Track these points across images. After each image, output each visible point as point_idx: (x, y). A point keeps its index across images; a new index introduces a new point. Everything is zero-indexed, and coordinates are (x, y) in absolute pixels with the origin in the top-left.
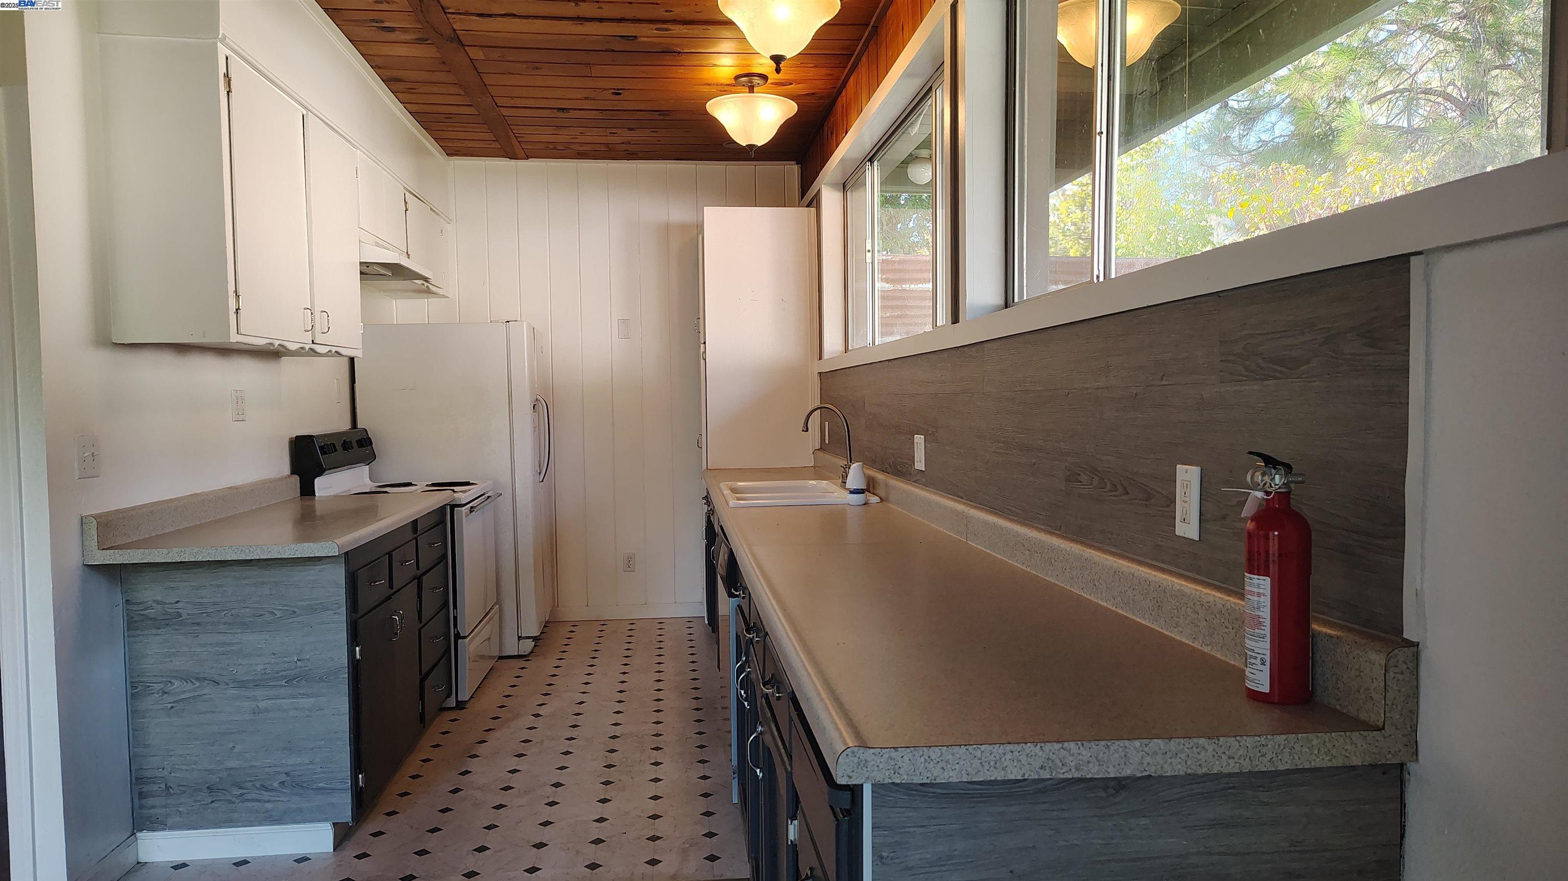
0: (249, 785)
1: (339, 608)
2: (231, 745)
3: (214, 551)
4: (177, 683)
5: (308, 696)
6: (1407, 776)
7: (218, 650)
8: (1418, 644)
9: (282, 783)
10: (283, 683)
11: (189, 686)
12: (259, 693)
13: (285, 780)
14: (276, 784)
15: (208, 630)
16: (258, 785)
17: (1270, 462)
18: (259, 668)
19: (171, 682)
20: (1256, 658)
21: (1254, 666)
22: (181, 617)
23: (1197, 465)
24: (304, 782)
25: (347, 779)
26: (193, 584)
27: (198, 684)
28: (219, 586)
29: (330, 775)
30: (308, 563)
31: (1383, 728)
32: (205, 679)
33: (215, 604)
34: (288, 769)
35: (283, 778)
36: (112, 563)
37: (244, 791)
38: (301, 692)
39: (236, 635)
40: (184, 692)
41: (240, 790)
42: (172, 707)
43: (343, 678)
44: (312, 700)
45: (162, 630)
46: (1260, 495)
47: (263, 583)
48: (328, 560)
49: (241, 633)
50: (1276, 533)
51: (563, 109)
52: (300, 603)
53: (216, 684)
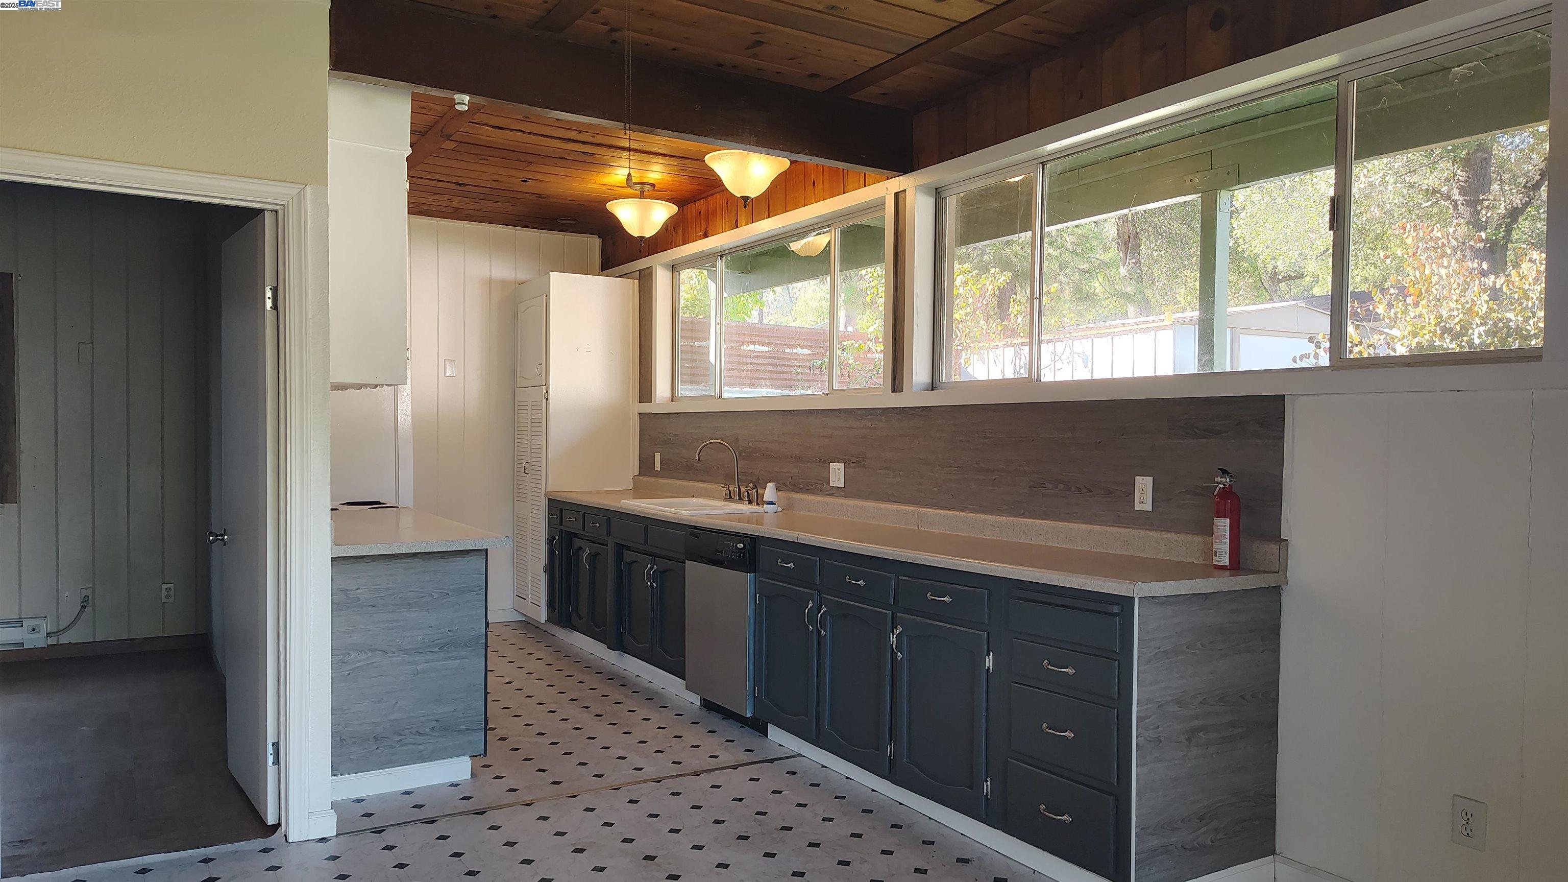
0: (407, 732)
1: (480, 590)
2: (394, 702)
3: (425, 545)
4: (353, 654)
5: (456, 658)
6: (1282, 591)
7: (388, 626)
8: (1286, 540)
9: (433, 728)
10: (437, 649)
11: (364, 656)
12: (418, 658)
13: (435, 725)
14: (428, 730)
15: (381, 610)
16: (414, 731)
17: (1224, 472)
18: (419, 638)
19: (349, 654)
20: (1222, 552)
21: (1222, 555)
22: (360, 601)
23: (1150, 476)
24: (449, 726)
25: (482, 721)
26: (370, 574)
27: (370, 654)
28: (391, 575)
29: (470, 719)
30: (458, 556)
31: (1279, 572)
32: (376, 650)
33: (388, 589)
34: (437, 717)
35: (434, 724)
36: (345, 555)
37: (403, 737)
38: (450, 655)
39: (402, 613)
40: (359, 661)
41: (399, 737)
42: (349, 674)
43: (482, 643)
44: (458, 661)
45: (343, 612)
46: (1222, 486)
47: (424, 572)
48: (476, 553)
49: (407, 611)
50: (1229, 501)
51: (461, 184)
52: (451, 587)
53: (385, 653)
